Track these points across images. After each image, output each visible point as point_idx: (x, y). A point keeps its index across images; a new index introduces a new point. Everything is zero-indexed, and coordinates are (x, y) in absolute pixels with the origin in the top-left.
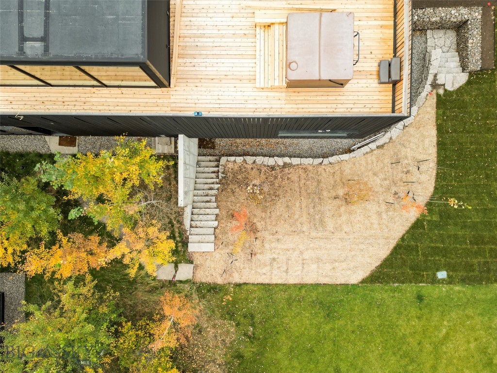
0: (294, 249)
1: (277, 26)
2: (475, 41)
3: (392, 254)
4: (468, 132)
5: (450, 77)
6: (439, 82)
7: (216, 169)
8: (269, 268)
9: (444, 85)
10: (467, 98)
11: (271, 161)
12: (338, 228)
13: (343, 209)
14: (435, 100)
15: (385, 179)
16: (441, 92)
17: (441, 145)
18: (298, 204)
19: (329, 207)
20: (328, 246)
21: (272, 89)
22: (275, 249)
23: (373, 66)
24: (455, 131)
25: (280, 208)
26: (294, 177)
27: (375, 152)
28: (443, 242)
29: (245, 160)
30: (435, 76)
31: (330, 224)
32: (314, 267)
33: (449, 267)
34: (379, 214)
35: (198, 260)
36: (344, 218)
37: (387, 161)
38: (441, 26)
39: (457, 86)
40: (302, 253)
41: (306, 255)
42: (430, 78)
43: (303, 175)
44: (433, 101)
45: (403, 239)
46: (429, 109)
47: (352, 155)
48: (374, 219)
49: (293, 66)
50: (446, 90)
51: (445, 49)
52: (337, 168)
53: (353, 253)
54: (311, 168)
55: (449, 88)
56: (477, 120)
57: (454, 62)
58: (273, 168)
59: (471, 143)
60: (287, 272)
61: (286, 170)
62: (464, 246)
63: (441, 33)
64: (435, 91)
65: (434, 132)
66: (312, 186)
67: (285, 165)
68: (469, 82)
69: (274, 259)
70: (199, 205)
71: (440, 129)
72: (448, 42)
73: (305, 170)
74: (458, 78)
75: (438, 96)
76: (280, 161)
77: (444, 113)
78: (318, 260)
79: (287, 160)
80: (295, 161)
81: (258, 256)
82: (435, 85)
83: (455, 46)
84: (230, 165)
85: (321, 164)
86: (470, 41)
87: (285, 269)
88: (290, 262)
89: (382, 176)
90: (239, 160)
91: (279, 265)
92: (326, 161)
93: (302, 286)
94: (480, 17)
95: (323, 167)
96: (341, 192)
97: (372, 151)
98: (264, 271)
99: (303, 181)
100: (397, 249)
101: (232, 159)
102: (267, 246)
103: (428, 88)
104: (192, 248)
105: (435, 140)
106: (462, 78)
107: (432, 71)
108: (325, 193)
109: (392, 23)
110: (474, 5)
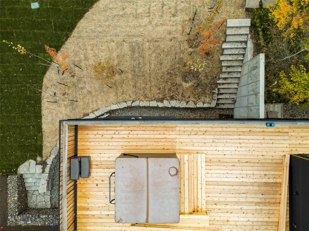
0: (157, 25)
1: (187, 211)
2: (13, 198)
3: (76, 23)
4: (17, 126)
5: (32, 171)
6: (40, 167)
7: (220, 97)
8: (179, 8)
9: (37, 164)
10: (19, 154)
11: (174, 103)
12: (120, 45)
13: (116, 62)
14: (44, 152)
15: (82, 88)
16: (39, 159)
17: (38, 116)
18: (153, 66)
19: (126, 65)
20: (128, 29)
22: (173, 25)
23: (96, 173)
24: (28, 127)
25: (167, 62)
26: (155, 90)
27: (90, 111)
28: (35, 34)
29: (196, 104)
30: (43, 171)
31: (126, 47)
32: (140, 10)
34: (86, 59)
35: (241, 11)
36: (115, 54)
37: (81, 103)
38: (40, 211)
39: (26, 163)
40: (150, 22)
41: (146, 20)
42: (47, 170)
43: (147, 92)
44: (45, 152)
45: (67, 37)
46: (48, 145)
47: (109, 109)
48: (90, 54)
49: (173, 172)
50: (35, 160)
51: (36, 193)
52: (120, 98)
53: (107, 23)
54: (141, 98)
55: (33, 162)
56: (10, 136)
57: (29, 181)
58: (172, 98)
59: (15, 117)
60: (163, 5)
61: (161, 96)
62: (18, 30)
63: (40, 206)
64: (44, 159)
65: (44, 126)
66: (140, 83)
67: (162, 100)
68: (17, 166)
69: (174, 16)
70: (237, 64)
71: (39, 128)
72: (34, 198)
73: (146, 96)
74: (25, 169)
75: (41, 156)
76: (166, 104)
77: (36, 142)
78: (137, 16)
79: (160, 105)
80: (154, 104)
81: (187, 18)
82: (44, 164)
83: (29, 195)
84: (208, 100)
85: (133, 101)
86: (16, 198)
87: (165, 7)
88: (160, 14)
89: (85, 91)
90: (200, 105)
91: (170, 10)
92: (129, 104)
94: (9, 217)
95: (131, 99)
96: (117, 77)
97: (93, 112)
98: (183, 5)
99: (148, 86)
100: (72, 27)
101: (206, 105)
102: (179, 28)
103: (49, 162)
104: (247, 22)
105: (43, 120)
106: (22, 169)
107: (46, 175)
108: (130, 76)
109: (79, 213)
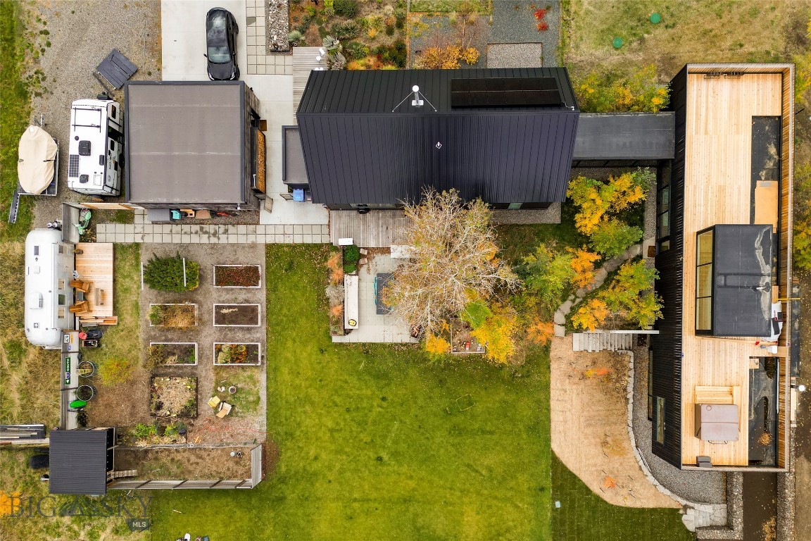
0: (572, 405)
1: (731, 398)
2: (719, 534)
3: (570, 472)
4: (652, 530)
5: (692, 518)
6: (688, 510)
7: (624, 348)
8: (560, 388)
9: (686, 514)
10: (677, 529)
11: (630, 388)
12: (586, 436)
13: (598, 440)
14: (675, 507)
15: (618, 471)
16: (681, 512)
17: (642, 511)
18: (601, 408)
19: (600, 431)
20: (574, 429)
21: (695, 395)
22: (573, 392)
24: (652, 520)
25: (599, 396)
26: (619, 406)
27: (637, 465)
28: (578, 507)
29: (631, 369)
30: (693, 508)
31: (588, 431)
32: (561, 419)
33: (563, 509)
34: (595, 465)
35: (567, 339)
36: (593, 441)
37: (631, 473)
38: (730, 513)
39: (685, 523)
40: (570, 410)
41: (568, 413)
42: (691, 504)
43: (620, 413)
44: (675, 506)
45: (580, 480)
46: (668, 503)
47: (635, 448)
48: (592, 461)
49: (709, 408)
50: (682, 515)
51: (712, 517)
52: (625, 437)
53: (570, 446)
54: (625, 418)
55: (684, 517)
56: (661, 537)
57: (702, 522)
58: (625, 390)
59: (643, 532)
60: (558, 400)
61: (623, 400)
62: (576, 520)
63: (724, 514)
64: (682, 507)
65: (651, 506)
66: (614, 418)
67: (627, 399)
68: (688, 531)
69: (566, 392)
70: (602, 337)
71: (654, 510)
72: (717, 520)
73: (624, 414)
74: (691, 524)
75: (678, 510)
76: (630, 396)
77: (666, 513)
78: (565, 422)
79: (631, 401)
80: (630, 407)
81: (568, 381)
82: (686, 507)
83: (714, 524)
84: (627, 359)
85: (628, 425)
86: (718, 532)
87: (560, 399)
88: (564, 402)
89: (620, 468)
90: (631, 365)
91: (562, 395)
92: (630, 429)
93: (549, 410)
94: (736, 538)
95: (626, 427)
96: (609, 439)
97: (638, 462)
98: (558, 384)
99: (615, 412)
100: (574, 477)
101: (632, 360)
102: (574, 387)
103: (684, 502)
104: (576, 336)
105: (646, 506)
106: (691, 527)
107: (696, 506)
108: (608, 428)
110: (744, 534)
